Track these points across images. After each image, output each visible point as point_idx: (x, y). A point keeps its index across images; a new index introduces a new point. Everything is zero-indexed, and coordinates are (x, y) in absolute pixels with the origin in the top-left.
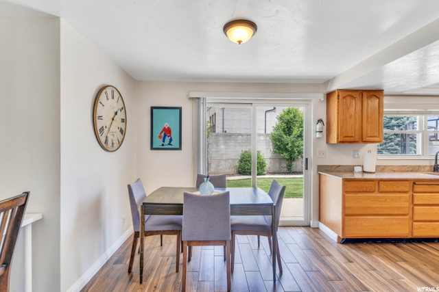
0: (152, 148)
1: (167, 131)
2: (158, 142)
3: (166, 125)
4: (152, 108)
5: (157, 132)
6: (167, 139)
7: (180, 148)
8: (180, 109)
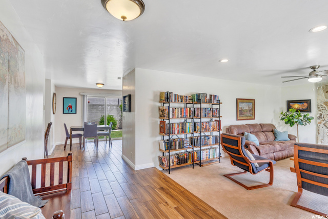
0: (64, 113)
1: (70, 107)
2: (66, 111)
3: (70, 104)
4: (64, 98)
5: (66, 107)
6: (70, 110)
7: (76, 113)
8: (76, 98)
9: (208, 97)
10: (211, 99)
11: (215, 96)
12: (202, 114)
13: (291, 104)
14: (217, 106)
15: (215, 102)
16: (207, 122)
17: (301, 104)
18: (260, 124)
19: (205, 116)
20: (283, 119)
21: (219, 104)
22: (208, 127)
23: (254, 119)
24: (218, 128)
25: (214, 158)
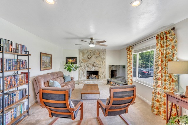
9: (14, 46)
10: (17, 49)
11: (23, 46)
12: (5, 67)
13: (68, 59)
14: (26, 58)
15: (23, 53)
16: (11, 76)
17: (73, 60)
18: (56, 72)
19: (10, 69)
20: (65, 68)
21: (28, 55)
22: (13, 82)
23: (51, 69)
24: (26, 80)
25: (21, 114)
